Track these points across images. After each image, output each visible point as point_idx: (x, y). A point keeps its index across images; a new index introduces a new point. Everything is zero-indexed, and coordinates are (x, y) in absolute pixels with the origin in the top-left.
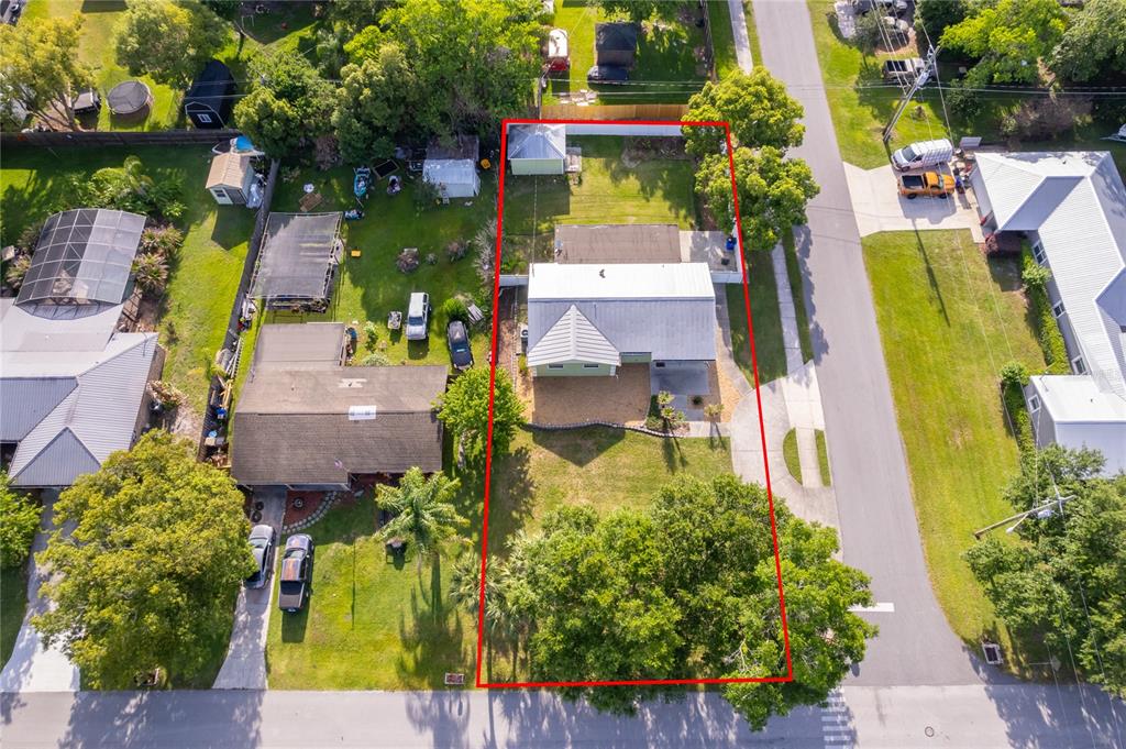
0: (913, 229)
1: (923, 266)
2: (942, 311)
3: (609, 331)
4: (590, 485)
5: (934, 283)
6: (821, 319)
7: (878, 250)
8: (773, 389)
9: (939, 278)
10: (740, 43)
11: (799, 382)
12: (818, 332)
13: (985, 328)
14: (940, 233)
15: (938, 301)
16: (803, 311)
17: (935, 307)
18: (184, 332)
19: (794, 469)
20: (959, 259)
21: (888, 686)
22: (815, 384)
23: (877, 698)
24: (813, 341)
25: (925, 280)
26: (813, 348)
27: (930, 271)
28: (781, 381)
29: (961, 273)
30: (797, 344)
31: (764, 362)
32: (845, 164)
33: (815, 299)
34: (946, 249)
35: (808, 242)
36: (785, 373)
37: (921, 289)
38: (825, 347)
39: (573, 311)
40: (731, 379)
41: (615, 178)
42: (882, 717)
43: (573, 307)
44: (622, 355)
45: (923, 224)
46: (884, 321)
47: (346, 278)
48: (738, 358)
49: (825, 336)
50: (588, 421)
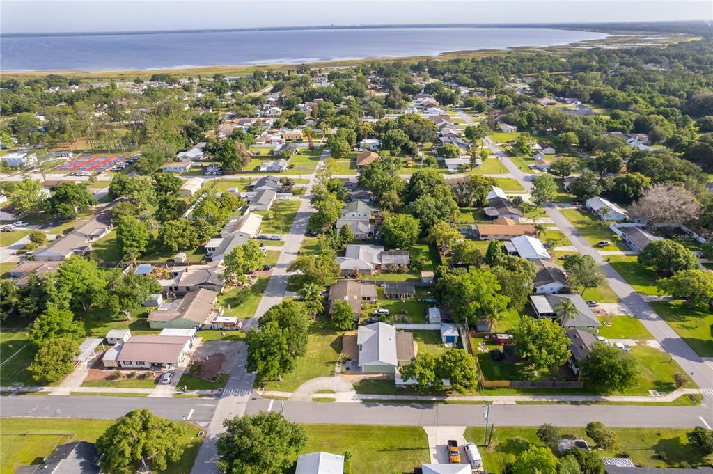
0: (430, 446)
1: (409, 447)
2: (385, 450)
3: (369, 341)
4: (324, 347)
5: (400, 450)
6: (381, 407)
7: (419, 433)
8: (352, 389)
9: (403, 452)
10: (535, 398)
11: (354, 396)
12: (375, 405)
14: (428, 457)
15: (390, 448)
16: (383, 402)
17: (388, 448)
18: (376, 277)
19: (321, 392)
21: (247, 406)
22: (353, 401)
23: (244, 403)
24: (371, 403)
25: (401, 447)
26: (368, 403)
27: (407, 449)
28: (354, 392)
29: (406, 461)
30: (370, 398)
31: (361, 388)
32: (465, 427)
33: (390, 406)
34: (419, 458)
35: (418, 408)
36: (357, 393)
37: (397, 443)
38: (368, 406)
40: (355, 378)
42: (238, 403)
43: (375, 332)
44: (361, 345)
45: (433, 452)
46: (380, 428)
47: (397, 301)
48: (365, 381)
49: (373, 407)
50: (344, 346)
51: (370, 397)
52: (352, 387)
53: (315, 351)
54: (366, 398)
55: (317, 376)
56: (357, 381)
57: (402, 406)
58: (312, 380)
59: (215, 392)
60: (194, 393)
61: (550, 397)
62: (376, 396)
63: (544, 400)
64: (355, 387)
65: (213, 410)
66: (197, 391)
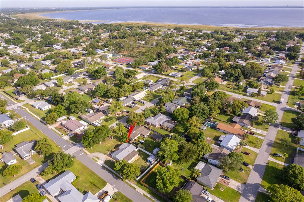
0: (102, 189)
1: (97, 186)
2: (91, 183)
4: (113, 145)
5: (94, 185)
6: (105, 171)
7: (104, 183)
10: (152, 197)
12: (104, 169)
13: (84, 184)
14: (98, 191)
16: (107, 170)
18: (157, 129)
19: (96, 157)
20: (93, 190)
21: (77, 151)
22: (100, 164)
25: (96, 184)
26: (103, 167)
27: (96, 186)
32: (118, 191)
33: (107, 172)
34: (95, 190)
35: (113, 177)
36: (104, 163)
39: (127, 146)
40: (109, 158)
41: (142, 166)
42: (76, 149)
44: (119, 149)
45: (101, 191)
46: (97, 176)
47: (153, 140)
48: (110, 161)
51: (105, 166)
52: (105, 160)
53: (109, 145)
54: (104, 166)
55: (101, 152)
56: (108, 159)
57: (110, 174)
58: (98, 153)
59: (76, 144)
60: (71, 141)
61: (157, 200)
62: (108, 167)
63: (153, 199)
64: (106, 161)
65: (70, 148)
66: (72, 141)
